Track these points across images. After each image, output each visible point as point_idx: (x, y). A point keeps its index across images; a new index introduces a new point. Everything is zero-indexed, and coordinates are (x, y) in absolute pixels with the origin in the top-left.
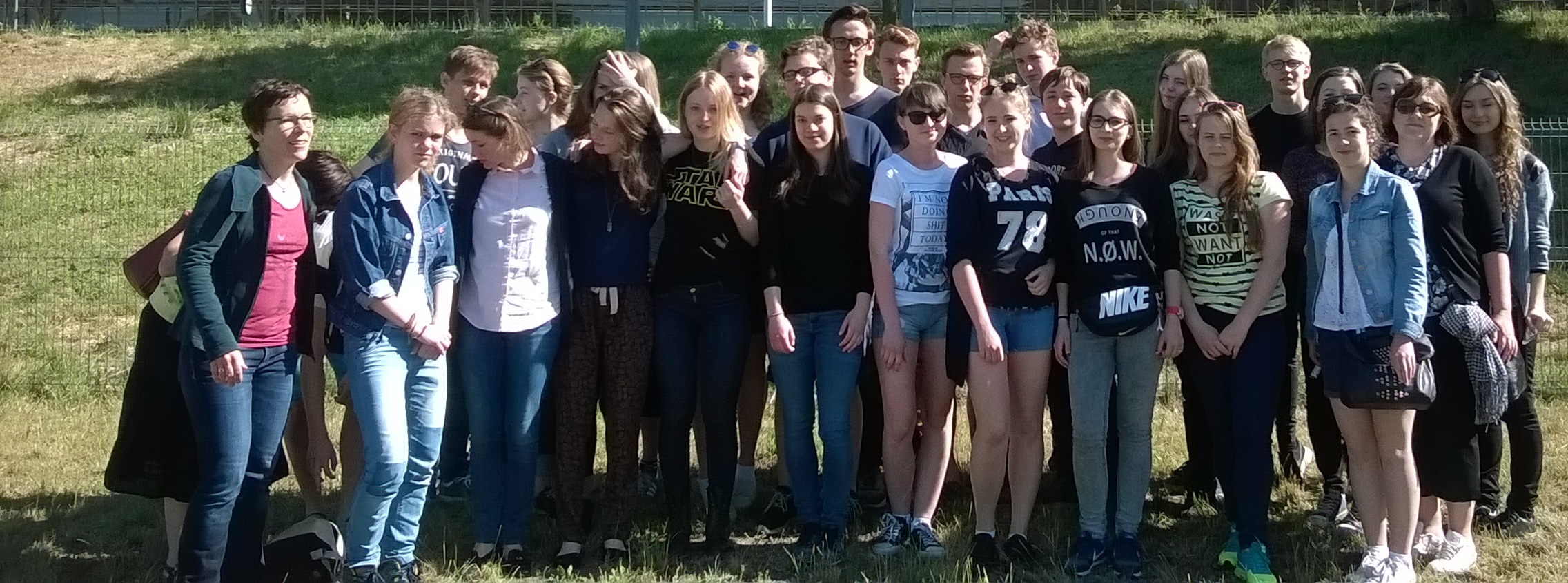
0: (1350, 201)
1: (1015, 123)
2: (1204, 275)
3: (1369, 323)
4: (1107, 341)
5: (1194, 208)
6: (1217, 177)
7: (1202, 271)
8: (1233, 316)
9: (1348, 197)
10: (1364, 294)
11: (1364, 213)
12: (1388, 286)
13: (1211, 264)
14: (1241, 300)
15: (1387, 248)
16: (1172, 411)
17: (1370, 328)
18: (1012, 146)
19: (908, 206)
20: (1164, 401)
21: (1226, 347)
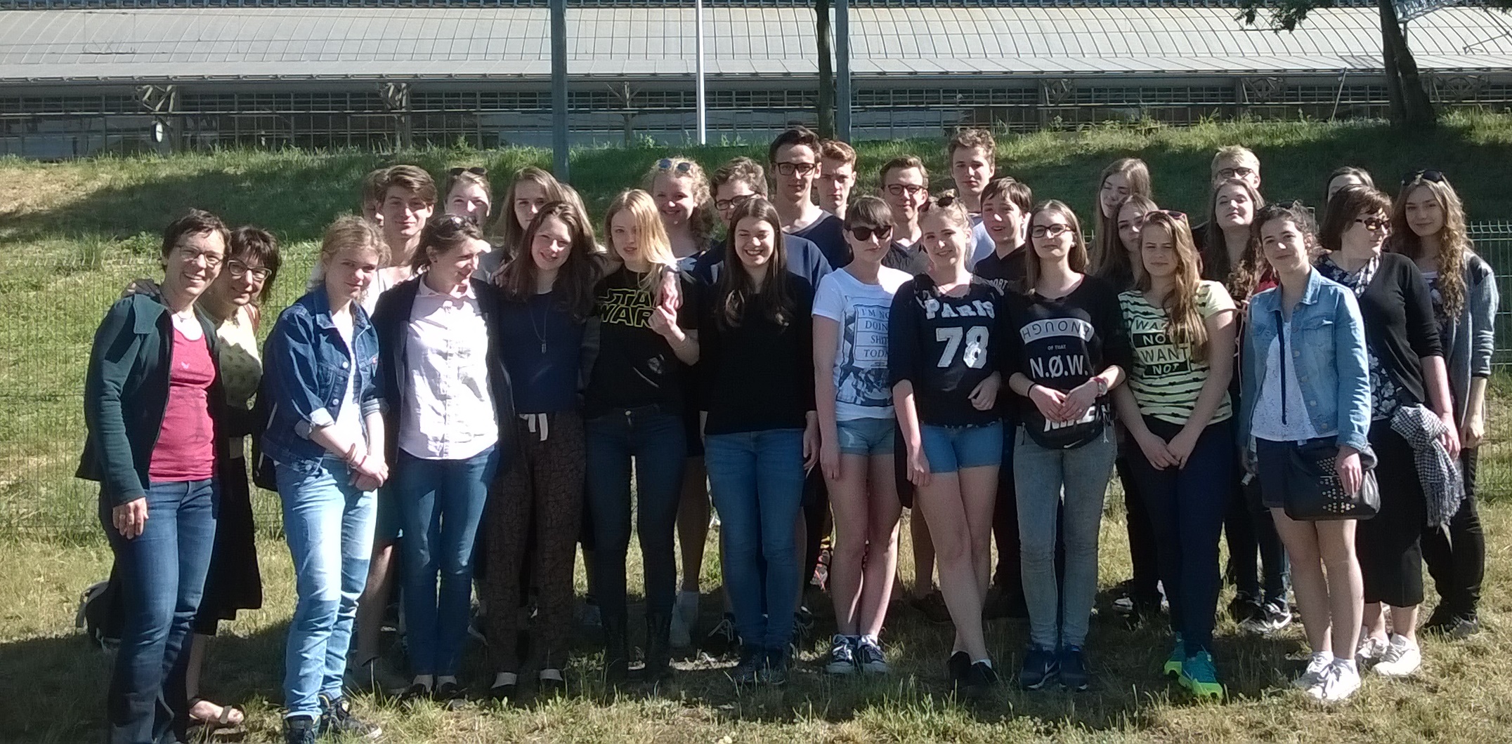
0: (1292, 310)
1: (954, 238)
2: (1150, 385)
3: (1312, 434)
4: (1053, 454)
5: (1140, 320)
6: (1160, 287)
7: (1149, 381)
8: (1181, 427)
9: (1290, 305)
10: (1308, 405)
11: (1307, 323)
12: (1331, 395)
13: (1157, 374)
14: (1188, 410)
15: (1330, 358)
16: (1117, 523)
17: (1314, 439)
18: (953, 260)
19: (851, 320)
20: (1109, 513)
21: (1174, 457)
